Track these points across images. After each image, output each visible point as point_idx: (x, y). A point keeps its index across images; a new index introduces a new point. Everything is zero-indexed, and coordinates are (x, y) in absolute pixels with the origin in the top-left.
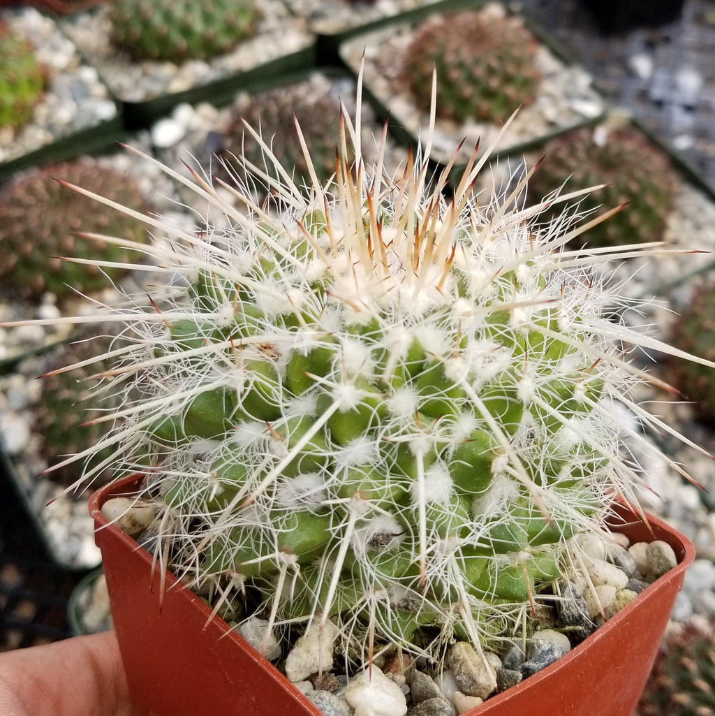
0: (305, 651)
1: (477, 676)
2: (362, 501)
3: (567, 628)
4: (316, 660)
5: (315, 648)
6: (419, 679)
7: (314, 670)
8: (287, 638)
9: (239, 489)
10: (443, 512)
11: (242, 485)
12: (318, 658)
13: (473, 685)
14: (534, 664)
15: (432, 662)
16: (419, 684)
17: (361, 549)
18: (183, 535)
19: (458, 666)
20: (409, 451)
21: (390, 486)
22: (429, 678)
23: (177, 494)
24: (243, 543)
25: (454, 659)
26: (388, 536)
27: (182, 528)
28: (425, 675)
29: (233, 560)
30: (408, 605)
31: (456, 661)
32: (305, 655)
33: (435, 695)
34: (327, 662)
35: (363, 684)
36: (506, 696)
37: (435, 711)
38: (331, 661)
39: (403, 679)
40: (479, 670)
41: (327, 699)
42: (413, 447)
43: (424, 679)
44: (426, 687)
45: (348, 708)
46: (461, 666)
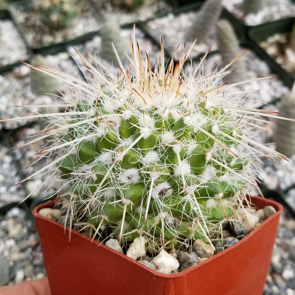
0: (134, 248)
1: (206, 250)
2: (156, 173)
3: (238, 237)
4: (139, 251)
5: (138, 247)
6: (182, 255)
7: (139, 256)
8: (125, 246)
9: (104, 176)
10: (188, 176)
11: (105, 174)
12: (140, 250)
13: (205, 254)
14: (228, 245)
15: (187, 247)
16: (183, 257)
17: (156, 196)
18: (81, 201)
19: (198, 247)
20: (173, 152)
21: (166, 167)
22: (186, 253)
23: (77, 186)
24: (107, 200)
25: (196, 245)
26: (166, 190)
27: (80, 198)
28: (185, 252)
29: (102, 209)
30: (175, 223)
31: (197, 245)
32: (134, 250)
33: (190, 258)
34: (143, 252)
35: (160, 256)
36: (219, 254)
37: (191, 263)
38: (145, 252)
39: (176, 255)
40: (207, 248)
41: (146, 262)
42: (174, 149)
43: (184, 254)
44: (186, 257)
45: (155, 267)
46: (199, 247)
